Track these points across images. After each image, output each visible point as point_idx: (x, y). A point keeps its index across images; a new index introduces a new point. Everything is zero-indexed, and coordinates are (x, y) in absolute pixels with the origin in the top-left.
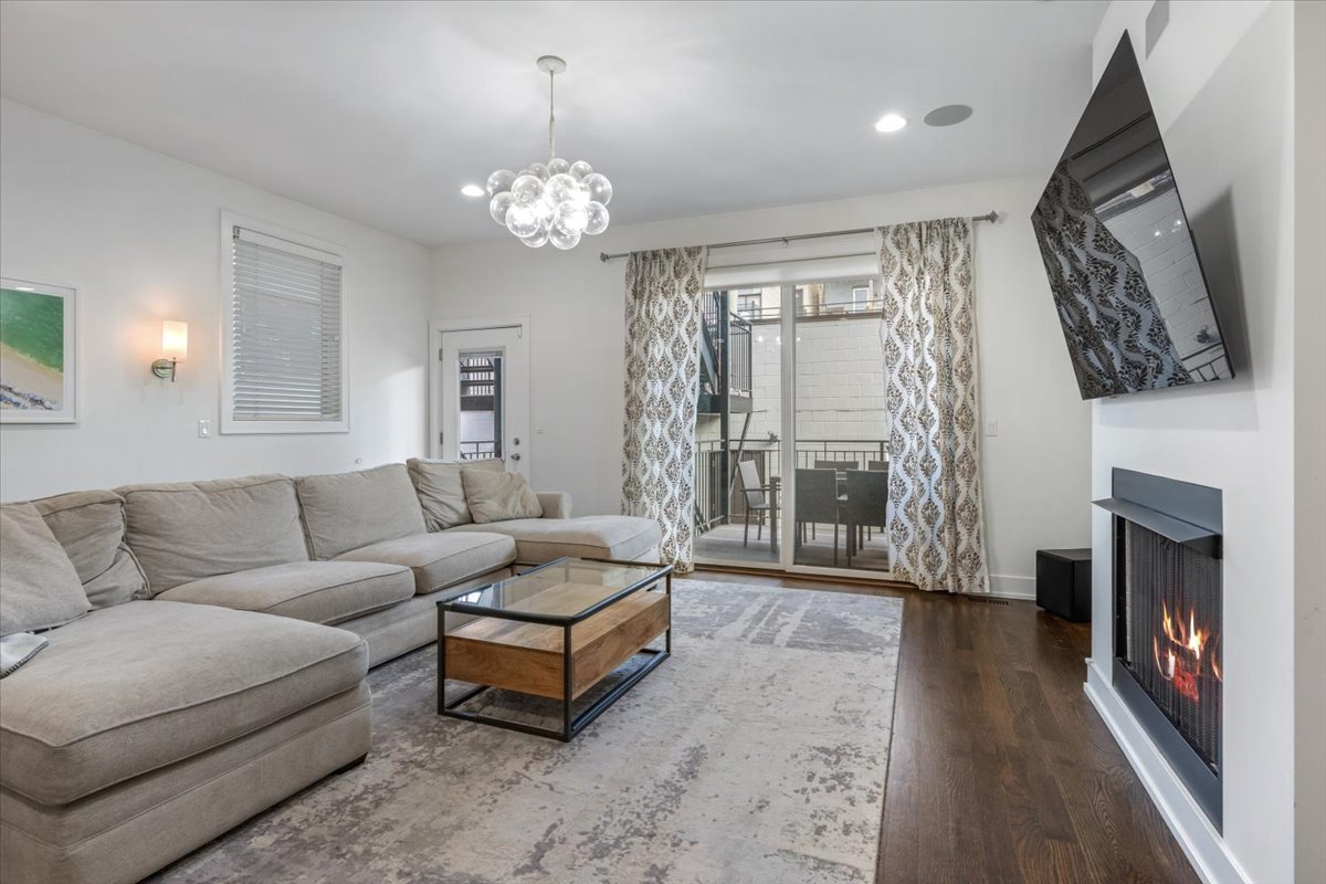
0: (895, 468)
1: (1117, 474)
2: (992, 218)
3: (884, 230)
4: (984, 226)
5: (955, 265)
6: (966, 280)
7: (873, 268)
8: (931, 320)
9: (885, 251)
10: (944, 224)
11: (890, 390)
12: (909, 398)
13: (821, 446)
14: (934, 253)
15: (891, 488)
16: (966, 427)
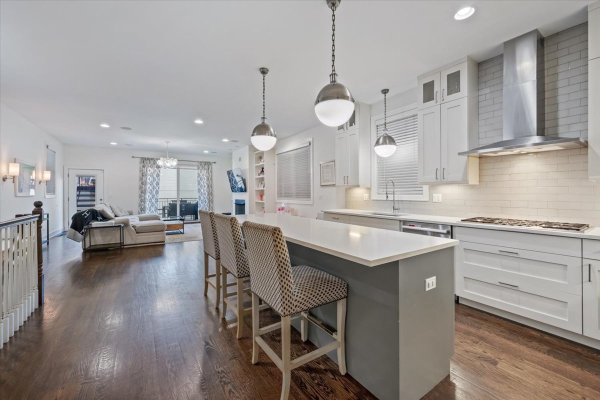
0: (200, 202)
1: (236, 200)
2: (215, 163)
3: (198, 162)
4: (214, 164)
5: (210, 170)
6: (211, 172)
7: (196, 168)
8: (206, 178)
9: (198, 165)
10: (208, 162)
11: (199, 189)
12: (202, 191)
13: (194, 199)
14: (206, 167)
15: (199, 206)
16: (211, 195)
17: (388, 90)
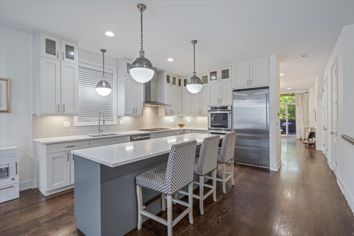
17: (105, 51)
